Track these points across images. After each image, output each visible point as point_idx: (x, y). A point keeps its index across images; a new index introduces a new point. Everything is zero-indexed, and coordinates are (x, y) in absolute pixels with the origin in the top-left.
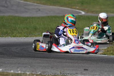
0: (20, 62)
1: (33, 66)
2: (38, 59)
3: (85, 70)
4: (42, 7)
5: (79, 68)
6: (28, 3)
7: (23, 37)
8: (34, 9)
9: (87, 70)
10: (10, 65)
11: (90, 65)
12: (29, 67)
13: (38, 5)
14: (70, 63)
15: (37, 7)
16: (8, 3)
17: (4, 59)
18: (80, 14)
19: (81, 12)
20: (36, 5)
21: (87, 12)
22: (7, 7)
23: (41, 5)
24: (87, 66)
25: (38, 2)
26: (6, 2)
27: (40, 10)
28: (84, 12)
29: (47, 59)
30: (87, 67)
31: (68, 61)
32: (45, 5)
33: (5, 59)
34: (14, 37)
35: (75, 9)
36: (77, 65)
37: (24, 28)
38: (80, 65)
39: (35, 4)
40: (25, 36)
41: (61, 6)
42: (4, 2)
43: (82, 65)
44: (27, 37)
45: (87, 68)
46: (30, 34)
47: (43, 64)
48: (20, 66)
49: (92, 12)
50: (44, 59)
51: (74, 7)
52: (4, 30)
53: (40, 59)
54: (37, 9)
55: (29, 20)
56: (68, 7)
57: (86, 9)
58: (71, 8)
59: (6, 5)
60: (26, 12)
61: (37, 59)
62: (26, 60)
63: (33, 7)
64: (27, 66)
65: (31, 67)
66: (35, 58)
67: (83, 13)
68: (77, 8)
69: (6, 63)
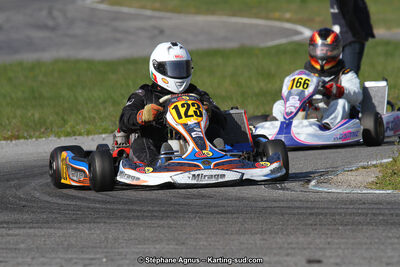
0: (73, 241)
1: (120, 254)
2: (141, 222)
3: (310, 262)
4: (170, 20)
5: (288, 255)
6: (125, 10)
8: (143, 29)
9: (319, 262)
10: (33, 258)
11: (329, 240)
12: (104, 260)
13: (157, 14)
14: (257, 233)
15: (152, 22)
16: (56, 13)
17: (17, 231)
18: (297, 38)
19: (300, 28)
20: (150, 18)
22: (53, 29)
23: (168, 15)
24: (318, 241)
25: (157, 5)
26: (50, 13)
27: (162, 32)
30: (321, 249)
32: (180, 12)
33: (22, 231)
34: (68, 135)
35: (280, 19)
36: (280, 239)
38: (292, 239)
39: (148, 13)
41: (234, 15)
42: (44, 13)
43: (301, 239)
45: (318, 255)
47: (157, 246)
48: (71, 259)
50: (162, 222)
51: (277, 14)
52: (33, 115)
54: (155, 27)
56: (257, 16)
57: (318, 19)
58: (266, 18)
59: (51, 23)
60: (118, 41)
62: (98, 232)
64: (98, 256)
65: (112, 260)
67: (307, 33)
68: (288, 15)
69: (19, 249)
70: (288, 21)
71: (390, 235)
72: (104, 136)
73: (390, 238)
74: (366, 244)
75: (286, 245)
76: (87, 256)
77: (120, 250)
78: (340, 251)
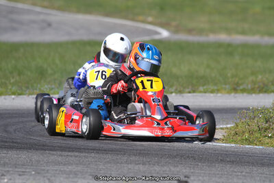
0: (7, 161)
1: (44, 170)
2: (54, 153)
4: (56, 16)
6: (20, 5)
7: (10, 95)
8: (34, 22)
11: (192, 170)
12: (33, 173)
14: (140, 164)
15: (42, 17)
18: (157, 37)
19: (160, 30)
20: (40, 13)
21: (176, 30)
24: (184, 171)
25: (46, 4)
27: (49, 25)
28: (168, 30)
29: (77, 154)
31: (133, 158)
32: (63, 10)
35: (143, 22)
36: (157, 168)
37: (11, 73)
38: (165, 168)
39: (38, 9)
40: (14, 94)
41: (107, 15)
43: (172, 169)
44: (20, 94)
46: (28, 88)
47: (69, 167)
48: (8, 171)
49: (190, 31)
50: (69, 154)
51: (141, 18)
53: (59, 153)
54: (44, 21)
55: (22, 50)
56: (126, 18)
57: (174, 23)
58: (133, 20)
60: (14, 29)
61: (51, 152)
62: (24, 157)
63: (32, 17)
64: (27, 170)
65: (39, 173)
66: (47, 152)
67: (165, 34)
68: (150, 19)
70: (150, 23)
71: (235, 170)
72: (13, 96)
73: (235, 172)
74: (218, 174)
75: (162, 172)
76: (19, 170)
77: (43, 168)
78: (200, 178)
